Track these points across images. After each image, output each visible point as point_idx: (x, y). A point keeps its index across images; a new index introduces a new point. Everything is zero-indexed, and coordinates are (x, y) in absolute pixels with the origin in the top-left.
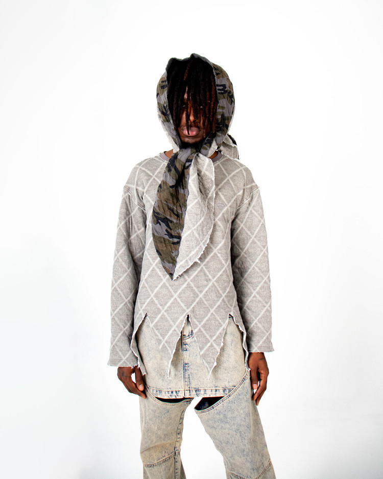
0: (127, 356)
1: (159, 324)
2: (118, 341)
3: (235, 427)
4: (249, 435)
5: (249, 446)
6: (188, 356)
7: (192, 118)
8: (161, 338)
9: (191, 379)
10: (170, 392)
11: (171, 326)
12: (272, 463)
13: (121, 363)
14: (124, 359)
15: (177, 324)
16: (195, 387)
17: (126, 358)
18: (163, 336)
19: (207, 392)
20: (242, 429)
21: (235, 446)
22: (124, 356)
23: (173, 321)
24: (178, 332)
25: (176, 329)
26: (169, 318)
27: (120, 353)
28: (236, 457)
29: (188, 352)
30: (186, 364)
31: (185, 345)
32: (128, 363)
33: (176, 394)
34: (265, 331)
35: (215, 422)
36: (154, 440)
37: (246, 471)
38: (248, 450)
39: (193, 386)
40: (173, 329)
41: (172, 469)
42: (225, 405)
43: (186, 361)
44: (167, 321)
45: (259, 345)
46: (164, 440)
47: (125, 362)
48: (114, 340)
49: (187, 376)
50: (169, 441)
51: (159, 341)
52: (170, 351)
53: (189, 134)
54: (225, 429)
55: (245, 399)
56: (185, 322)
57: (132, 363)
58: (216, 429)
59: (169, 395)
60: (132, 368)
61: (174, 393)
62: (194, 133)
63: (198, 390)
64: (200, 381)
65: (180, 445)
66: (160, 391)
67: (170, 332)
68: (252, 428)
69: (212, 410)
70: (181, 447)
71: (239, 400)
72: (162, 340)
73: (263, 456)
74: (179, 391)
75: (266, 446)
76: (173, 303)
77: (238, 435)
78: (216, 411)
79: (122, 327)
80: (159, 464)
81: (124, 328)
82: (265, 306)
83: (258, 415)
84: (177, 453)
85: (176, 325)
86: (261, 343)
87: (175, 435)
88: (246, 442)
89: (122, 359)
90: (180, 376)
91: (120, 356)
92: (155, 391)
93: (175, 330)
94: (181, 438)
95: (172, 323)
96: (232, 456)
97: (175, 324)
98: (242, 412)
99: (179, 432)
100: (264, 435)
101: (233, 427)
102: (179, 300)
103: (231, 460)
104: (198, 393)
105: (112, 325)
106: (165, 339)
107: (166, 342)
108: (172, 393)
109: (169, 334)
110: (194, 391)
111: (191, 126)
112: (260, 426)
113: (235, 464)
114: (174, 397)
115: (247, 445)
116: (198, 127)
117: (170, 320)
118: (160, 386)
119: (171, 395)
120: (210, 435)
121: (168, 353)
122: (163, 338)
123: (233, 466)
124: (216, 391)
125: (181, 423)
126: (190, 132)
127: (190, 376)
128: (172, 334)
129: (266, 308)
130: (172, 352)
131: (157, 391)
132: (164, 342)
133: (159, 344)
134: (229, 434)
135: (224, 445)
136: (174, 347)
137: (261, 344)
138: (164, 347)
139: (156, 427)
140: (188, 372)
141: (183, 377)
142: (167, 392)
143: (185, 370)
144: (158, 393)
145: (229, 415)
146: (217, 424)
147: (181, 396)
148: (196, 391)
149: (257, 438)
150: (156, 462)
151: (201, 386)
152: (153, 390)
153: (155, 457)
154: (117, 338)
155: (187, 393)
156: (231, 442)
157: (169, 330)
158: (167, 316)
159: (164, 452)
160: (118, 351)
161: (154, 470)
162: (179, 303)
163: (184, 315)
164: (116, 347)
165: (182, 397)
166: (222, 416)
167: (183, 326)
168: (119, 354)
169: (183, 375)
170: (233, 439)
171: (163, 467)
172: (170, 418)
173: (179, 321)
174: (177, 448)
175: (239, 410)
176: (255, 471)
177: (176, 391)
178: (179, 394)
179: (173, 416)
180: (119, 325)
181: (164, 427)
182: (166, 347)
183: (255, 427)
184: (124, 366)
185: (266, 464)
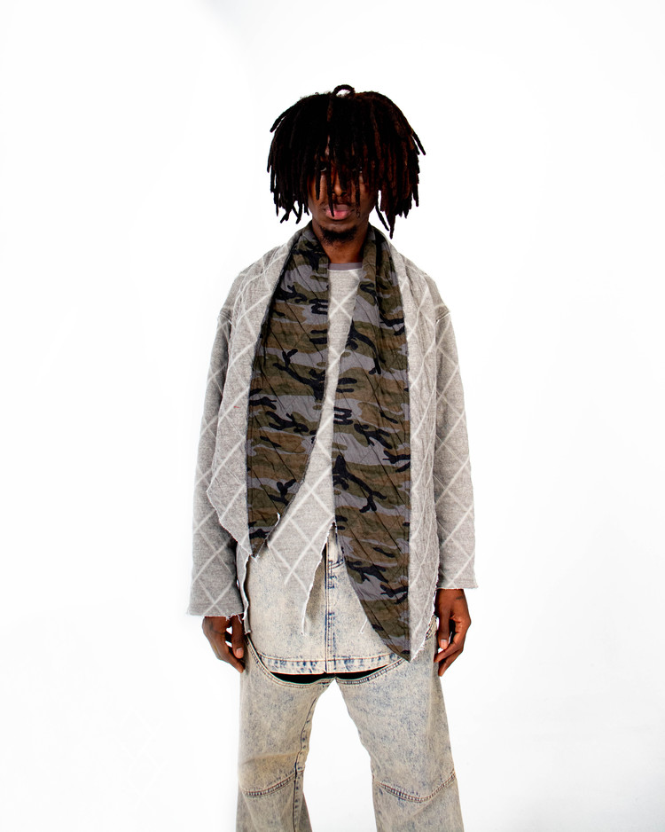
0: (220, 598)
1: (282, 541)
2: (206, 572)
3: (402, 713)
4: (425, 729)
5: (421, 747)
6: (335, 598)
7: (338, 189)
8: (287, 565)
9: (337, 640)
10: (302, 663)
11: (304, 543)
12: (457, 777)
13: (209, 609)
14: (214, 603)
15: (314, 538)
16: (344, 655)
17: (217, 601)
18: (291, 561)
19: (365, 663)
20: (413, 718)
21: (396, 744)
22: (215, 598)
23: (308, 534)
24: (317, 552)
25: (314, 548)
26: (299, 530)
27: (208, 594)
28: (397, 763)
29: (335, 590)
30: (330, 614)
31: (331, 577)
32: (221, 611)
33: (310, 667)
34: (466, 554)
35: (368, 702)
36: (265, 749)
37: (412, 783)
38: (418, 753)
39: (340, 652)
40: (307, 548)
41: (290, 800)
42: (389, 677)
43: (330, 609)
44: (296, 534)
45: (457, 576)
46: (281, 751)
47: (215, 609)
48: (198, 570)
49: (331, 636)
50: (288, 753)
51: (284, 571)
52: (304, 587)
53: (333, 215)
54: (384, 716)
55: (424, 669)
56: (328, 534)
57: (227, 611)
58: (368, 713)
59: (299, 668)
60: (228, 618)
61: (308, 664)
62: (343, 214)
63: (350, 660)
64: (352, 644)
65: (305, 760)
66: (283, 662)
67: (304, 553)
68: (430, 718)
69: (367, 684)
70: (306, 763)
71: (414, 671)
72: (289, 568)
73: (441, 764)
74: (316, 662)
75: (450, 748)
76: (306, 503)
77: (405, 726)
78: (372, 686)
79: (213, 547)
80: (271, 791)
81: (217, 549)
82: (465, 512)
83: (441, 697)
84: (299, 774)
85: (313, 541)
86: (460, 572)
87: (298, 742)
88: (417, 739)
89: (210, 604)
90: (319, 636)
91: (207, 599)
92: (273, 661)
93: (311, 550)
94: (307, 747)
95: (305, 537)
96: (390, 759)
97: (310, 540)
98: (416, 690)
99: (304, 738)
100: (447, 730)
101: (398, 712)
102: (317, 498)
103: (387, 765)
104: (349, 664)
105: (196, 545)
106: (295, 567)
107: (296, 571)
108: (304, 664)
109: (301, 558)
110: (343, 662)
111: (336, 202)
112: (442, 715)
113: (392, 772)
114: (307, 673)
115: (417, 744)
116: (349, 204)
117: (302, 533)
118: (282, 654)
119: (302, 669)
120: (356, 721)
121: (301, 591)
122: (291, 566)
123: (389, 774)
124: (380, 658)
125: (309, 722)
126: (335, 213)
127: (336, 636)
128: (306, 556)
129: (467, 514)
130: (308, 588)
131: (276, 663)
132: (292, 571)
133: (284, 575)
134: (389, 724)
135: (378, 740)
136: (311, 579)
137: (460, 576)
138: (293, 580)
139: (269, 724)
140: (333, 629)
141: (323, 638)
142: (295, 663)
143: (328, 625)
144: (279, 665)
145: (394, 693)
146: (371, 705)
147: (319, 670)
148: (345, 661)
149: (437, 733)
150: (265, 787)
151: (355, 653)
152: (270, 660)
153: (264, 780)
154: (204, 567)
155: (331, 664)
156: (391, 737)
157: (301, 549)
158: (296, 526)
159: (278, 772)
160: (204, 589)
161: (260, 801)
162: (317, 503)
163: (326, 523)
164: (201, 583)
165: (321, 673)
166: (381, 694)
167: (326, 542)
168: (205, 594)
169: (323, 635)
170: (396, 732)
171: (278, 796)
172: (295, 712)
173: (318, 533)
174: (300, 765)
175: (412, 688)
176: (427, 787)
177: (311, 662)
178: (317, 667)
179: (299, 707)
180: (207, 546)
181: (283, 726)
182: (296, 580)
183: (435, 716)
184: (214, 614)
185: (447, 777)
